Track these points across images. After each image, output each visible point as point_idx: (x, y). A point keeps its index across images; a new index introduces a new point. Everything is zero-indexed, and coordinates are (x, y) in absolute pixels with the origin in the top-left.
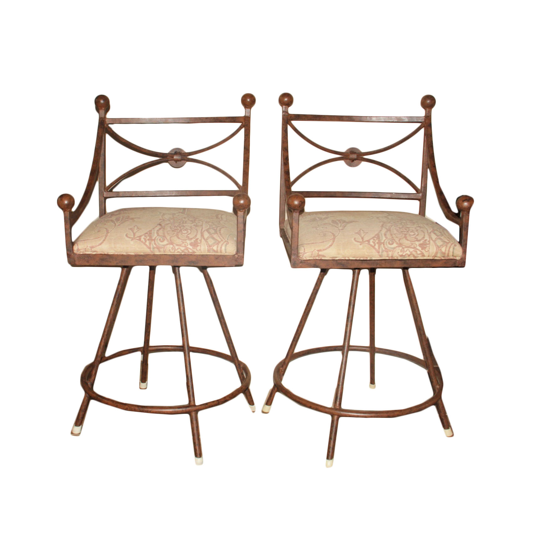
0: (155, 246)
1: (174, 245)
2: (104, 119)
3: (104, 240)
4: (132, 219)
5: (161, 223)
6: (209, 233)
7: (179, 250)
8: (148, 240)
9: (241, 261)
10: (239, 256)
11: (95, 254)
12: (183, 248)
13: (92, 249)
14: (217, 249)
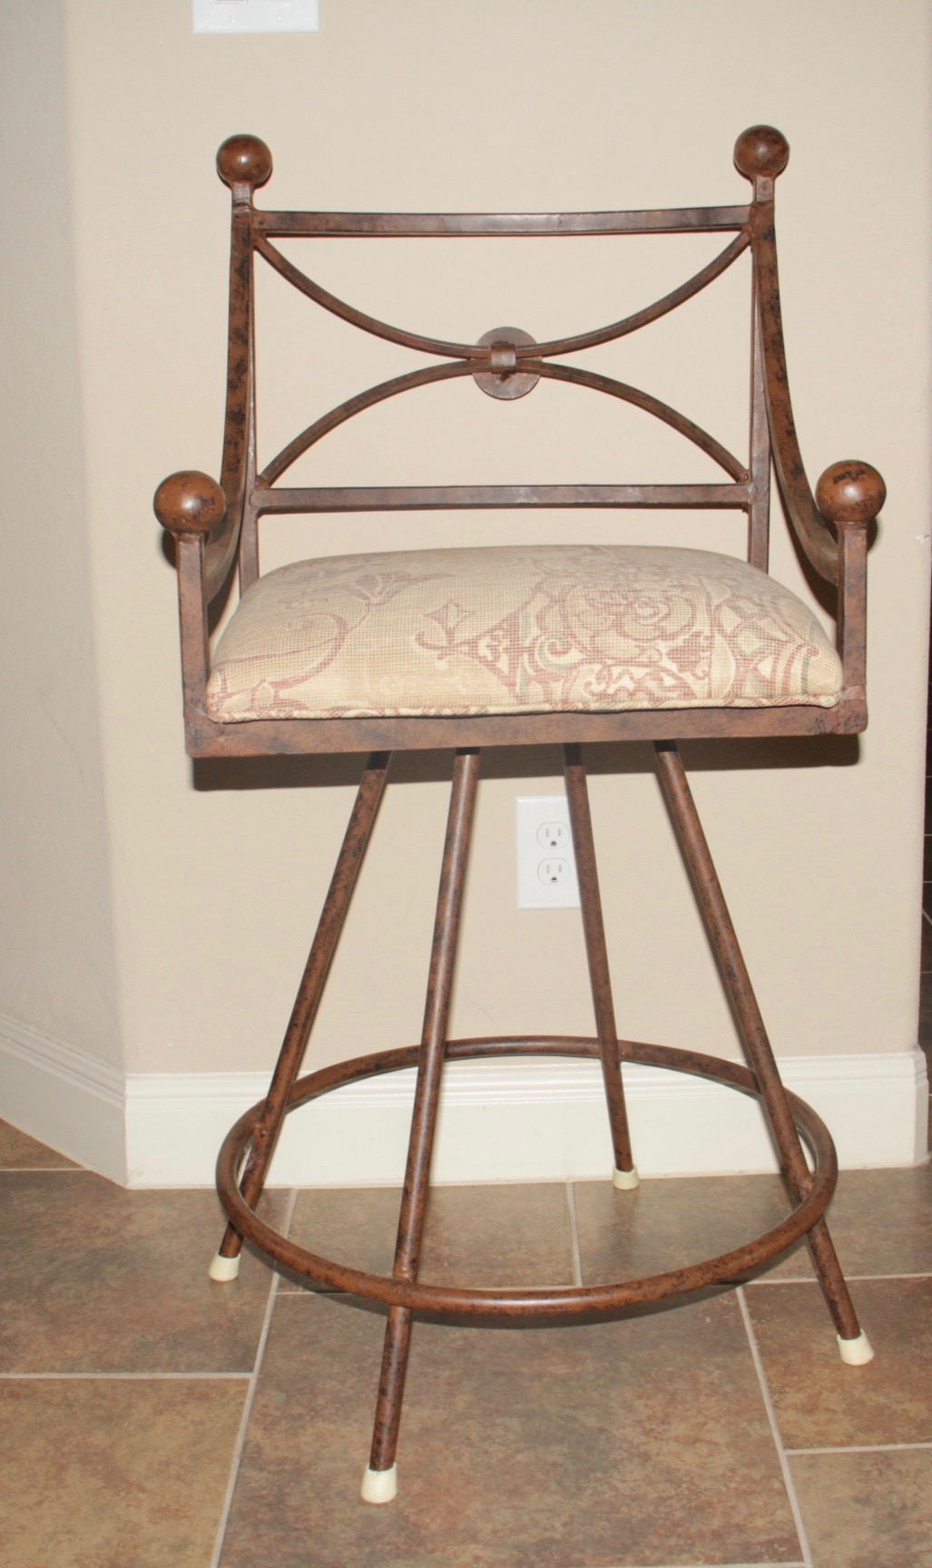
3: (331, 657)
6: (736, 609)
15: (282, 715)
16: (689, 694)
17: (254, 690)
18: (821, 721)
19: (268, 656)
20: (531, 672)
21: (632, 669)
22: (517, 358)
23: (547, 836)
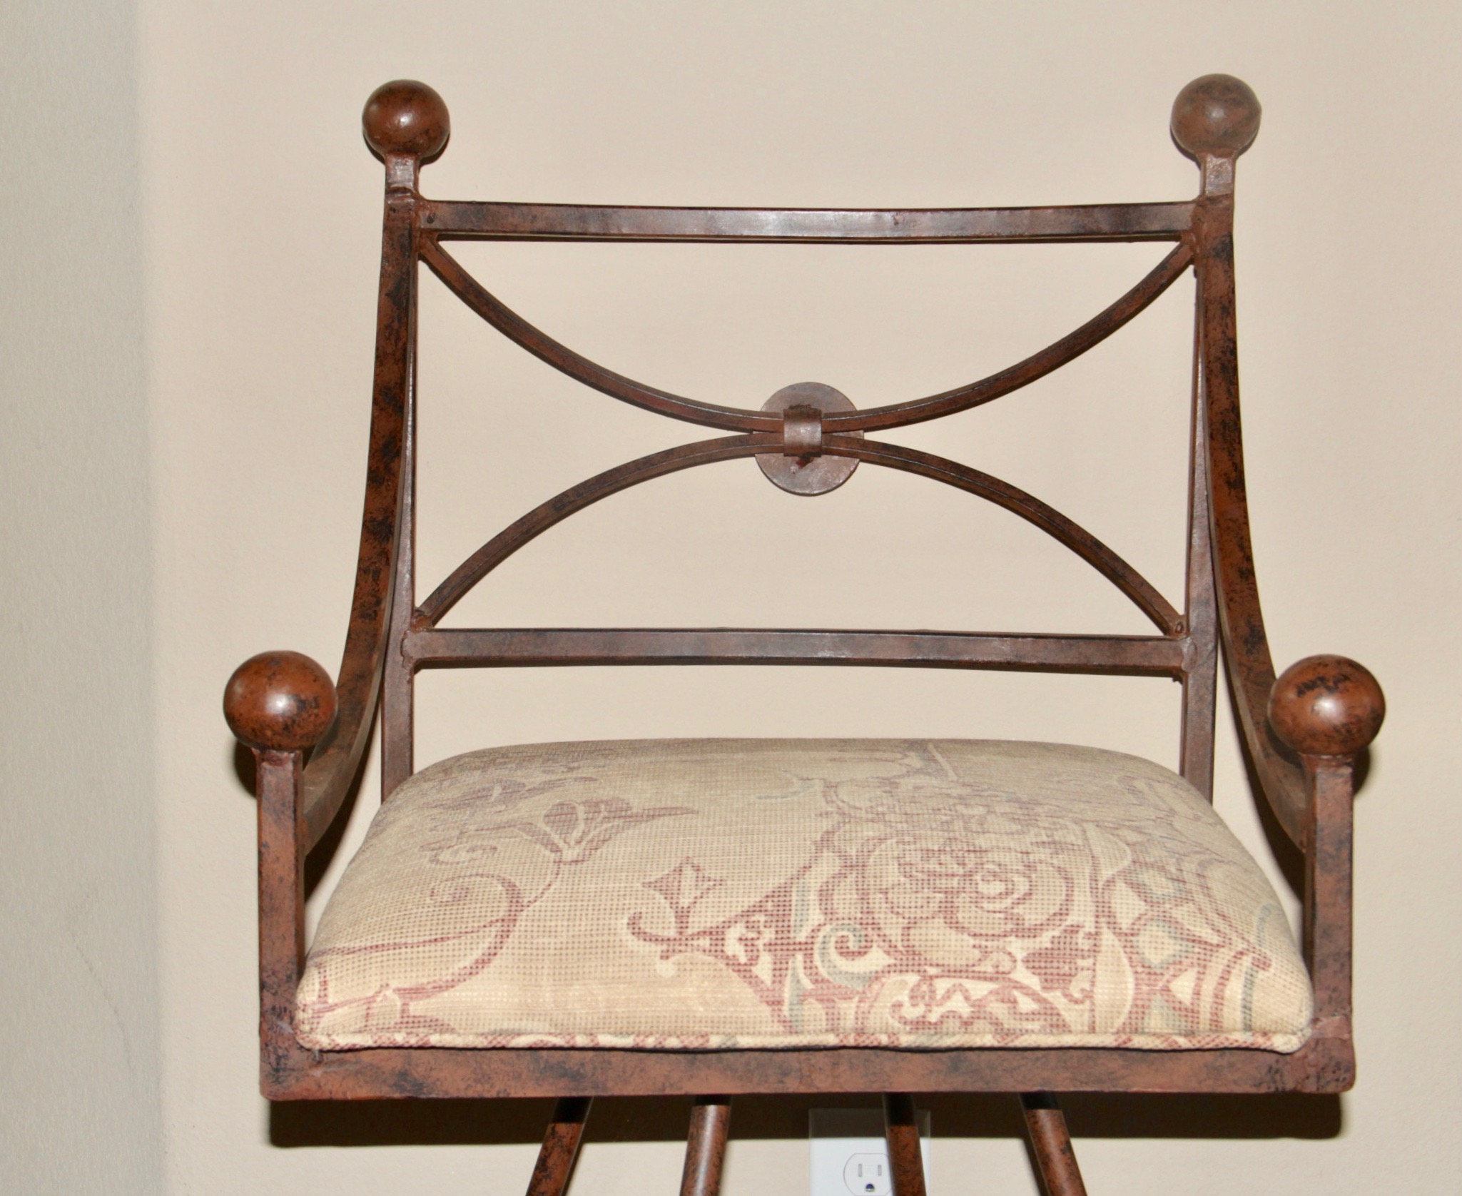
15: (413, 1041)
16: (1060, 1026)
17: (370, 1001)
18: (1277, 1071)
19: (396, 946)
20: (807, 984)
21: (969, 984)
22: (823, 433)
23: (860, 1175)
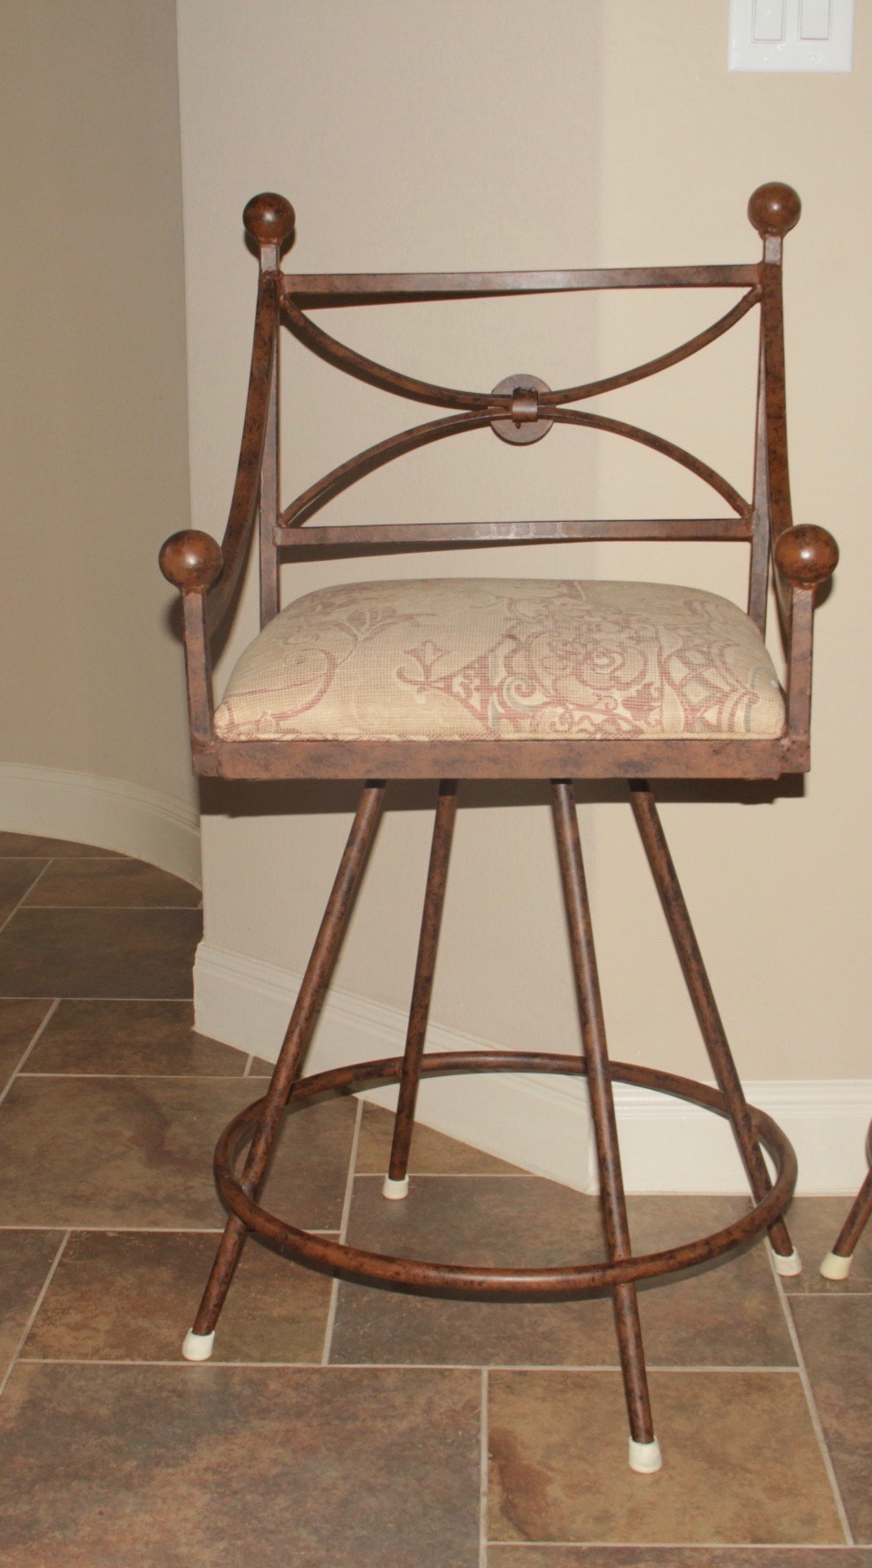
0: (501, 710)
1: (571, 707)
2: (276, 278)
3: (322, 692)
4: (409, 617)
5: (514, 632)
6: (687, 663)
7: (586, 725)
8: (477, 689)
9: (801, 760)
10: (794, 742)
11: (293, 741)
12: (598, 718)
13: (282, 723)
14: (719, 719)
